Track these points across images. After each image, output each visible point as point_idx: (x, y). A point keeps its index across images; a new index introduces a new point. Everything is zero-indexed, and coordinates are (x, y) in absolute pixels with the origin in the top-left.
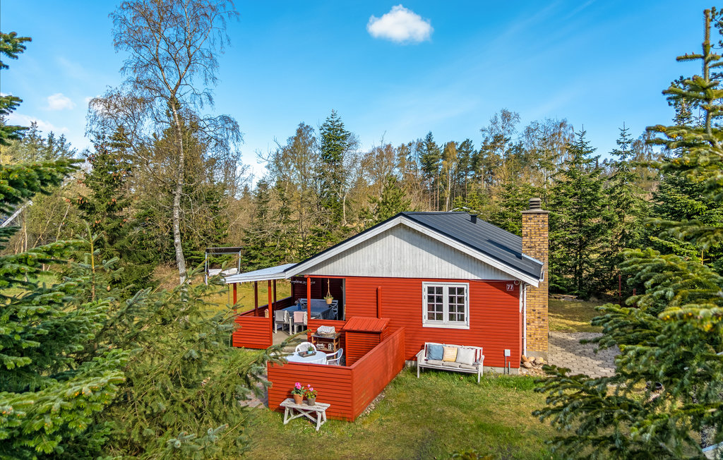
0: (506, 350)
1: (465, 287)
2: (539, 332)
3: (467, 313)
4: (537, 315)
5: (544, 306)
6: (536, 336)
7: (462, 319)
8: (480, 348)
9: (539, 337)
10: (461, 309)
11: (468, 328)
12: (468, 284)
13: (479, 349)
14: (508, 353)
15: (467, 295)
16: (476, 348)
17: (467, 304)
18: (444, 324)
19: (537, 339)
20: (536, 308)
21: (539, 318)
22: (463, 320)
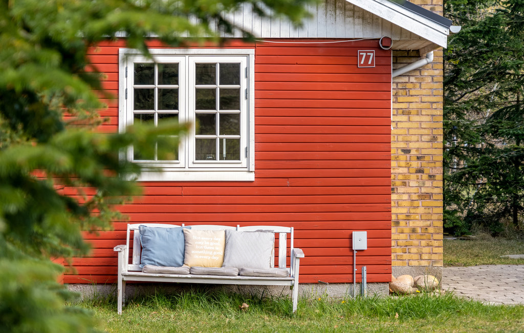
0: (356, 235)
1: (243, 61)
2: (421, 210)
3: (247, 136)
4: (415, 164)
5: (434, 139)
6: (411, 224)
7: (233, 151)
8: (287, 230)
9: (421, 224)
10: (231, 124)
11: (251, 177)
12: (252, 52)
13: (283, 230)
14: (360, 240)
15: (247, 85)
16: (277, 229)
17: (247, 111)
18: (182, 170)
19: (414, 231)
20: (412, 145)
21: (420, 171)
22: (238, 157)
